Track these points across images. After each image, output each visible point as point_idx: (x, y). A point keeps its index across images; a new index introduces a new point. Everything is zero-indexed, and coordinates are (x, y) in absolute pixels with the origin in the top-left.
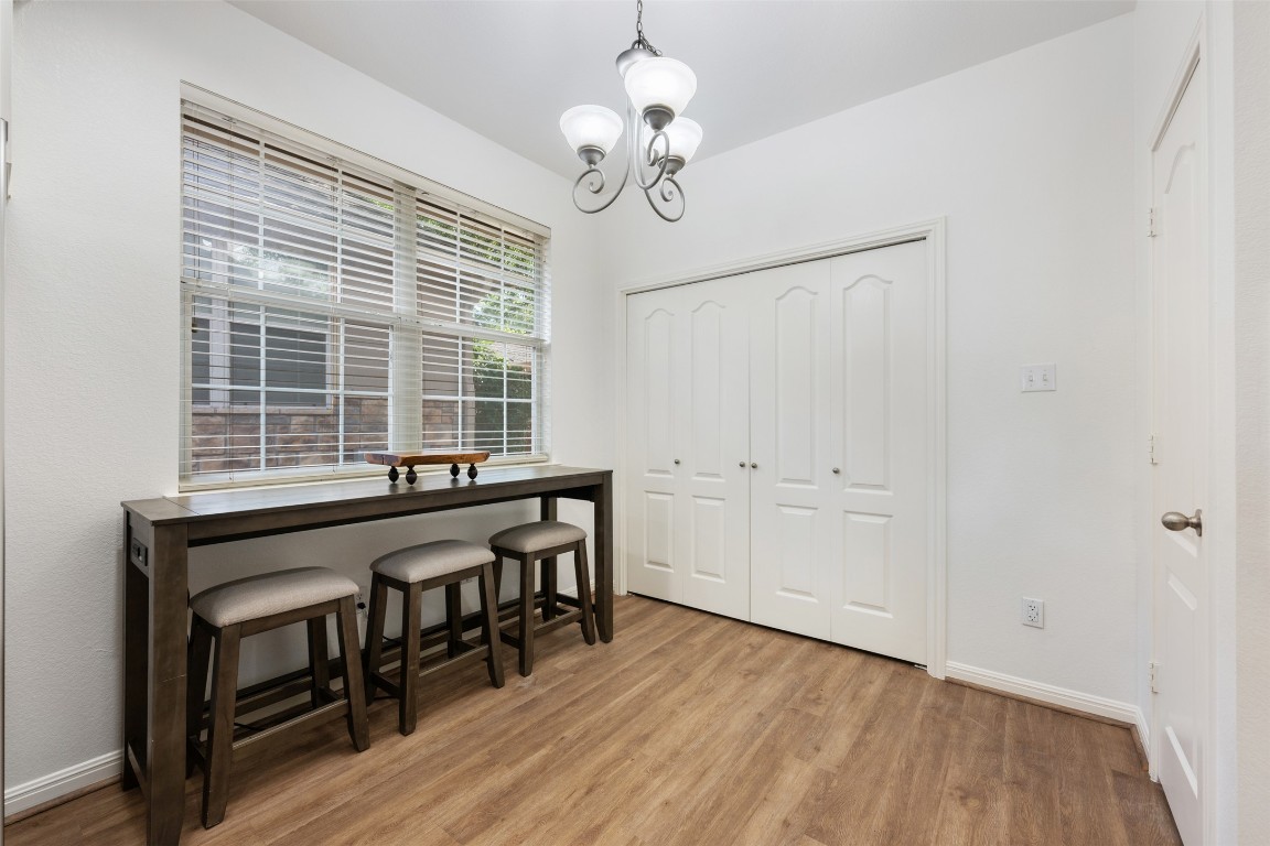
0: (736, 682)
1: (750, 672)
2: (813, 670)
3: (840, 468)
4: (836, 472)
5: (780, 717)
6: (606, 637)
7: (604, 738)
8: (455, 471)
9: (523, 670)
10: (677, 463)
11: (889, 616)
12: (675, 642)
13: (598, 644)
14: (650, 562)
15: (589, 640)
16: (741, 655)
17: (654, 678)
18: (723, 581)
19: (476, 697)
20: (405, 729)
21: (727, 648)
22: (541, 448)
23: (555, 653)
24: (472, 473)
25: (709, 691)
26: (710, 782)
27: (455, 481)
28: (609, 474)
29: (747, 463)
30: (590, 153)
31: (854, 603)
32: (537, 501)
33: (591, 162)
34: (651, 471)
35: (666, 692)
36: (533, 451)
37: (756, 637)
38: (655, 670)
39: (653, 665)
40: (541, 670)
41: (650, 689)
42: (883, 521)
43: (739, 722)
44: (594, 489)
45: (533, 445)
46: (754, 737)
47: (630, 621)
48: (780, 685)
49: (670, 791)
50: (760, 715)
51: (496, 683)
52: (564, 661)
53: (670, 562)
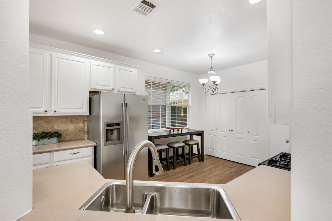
0: (227, 169)
1: (230, 167)
2: (242, 168)
3: (249, 132)
4: (248, 132)
5: (235, 173)
6: (203, 161)
7: (205, 172)
8: (178, 130)
9: (189, 164)
10: (216, 129)
11: (258, 160)
12: (216, 163)
13: (201, 162)
14: (210, 149)
15: (200, 161)
16: (229, 165)
17: (212, 167)
18: (225, 153)
19: (183, 167)
20: (174, 169)
21: (226, 164)
22: (189, 126)
23: (194, 162)
24: (182, 131)
25: (222, 169)
26: (222, 178)
27: (178, 132)
28: (203, 131)
29: (230, 130)
30: (203, 85)
31: (251, 157)
32: (189, 135)
33: (203, 86)
34: (211, 131)
35: (214, 169)
36: (188, 126)
37: (232, 163)
38: (212, 166)
39: (212, 165)
40: (192, 164)
41: (212, 168)
42: (257, 142)
43: (227, 173)
44: (201, 134)
45: (188, 125)
46: (229, 175)
47: (207, 159)
48: (235, 169)
49: (216, 178)
50: (231, 172)
51: (185, 165)
52: (195, 163)
53: (215, 149)
